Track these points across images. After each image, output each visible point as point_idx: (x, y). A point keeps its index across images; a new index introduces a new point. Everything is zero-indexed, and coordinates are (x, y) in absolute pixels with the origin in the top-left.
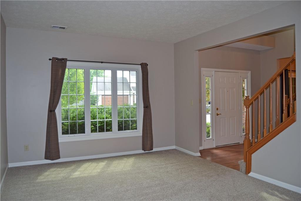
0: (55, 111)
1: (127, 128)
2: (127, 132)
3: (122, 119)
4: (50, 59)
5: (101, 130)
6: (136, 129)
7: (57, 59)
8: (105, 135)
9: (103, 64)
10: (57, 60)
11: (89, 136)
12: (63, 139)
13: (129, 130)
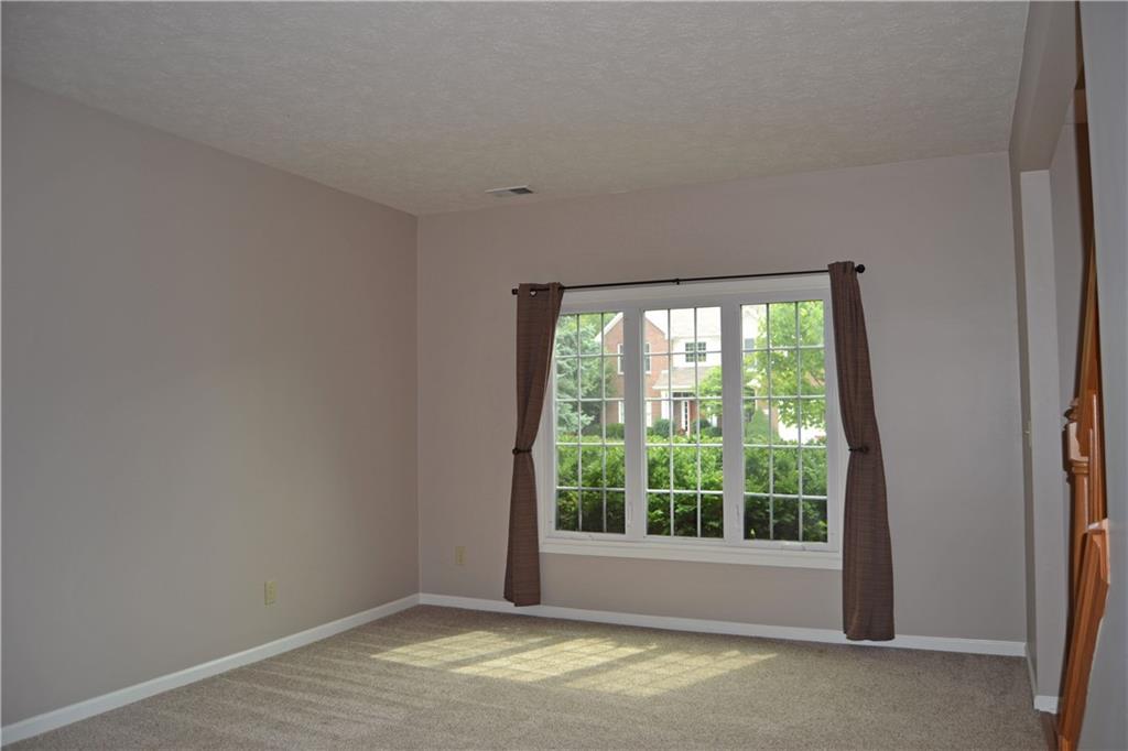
0: (529, 451)
1: (786, 532)
2: (783, 548)
3: (767, 495)
4: (514, 292)
5: (686, 526)
6: (825, 539)
7: (533, 287)
8: (696, 548)
9: (683, 287)
10: (532, 290)
11: (635, 543)
12: (553, 541)
13: (797, 539)
